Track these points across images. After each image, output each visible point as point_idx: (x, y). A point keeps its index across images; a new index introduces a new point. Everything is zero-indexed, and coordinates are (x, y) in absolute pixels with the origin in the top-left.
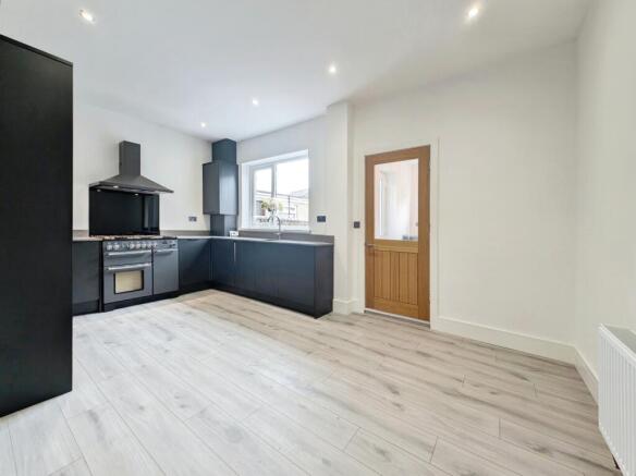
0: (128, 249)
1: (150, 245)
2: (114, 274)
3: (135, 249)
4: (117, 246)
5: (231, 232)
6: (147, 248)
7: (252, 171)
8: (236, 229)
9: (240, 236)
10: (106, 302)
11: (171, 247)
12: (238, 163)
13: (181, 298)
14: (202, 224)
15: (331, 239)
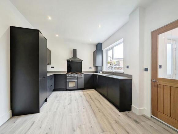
0: (72, 76)
1: (77, 75)
2: (69, 82)
3: (73, 76)
4: (69, 75)
5: (100, 72)
6: (76, 76)
7: (107, 51)
8: (102, 71)
9: (103, 73)
10: (67, 89)
11: (82, 76)
12: (103, 50)
13: (84, 90)
14: (93, 69)
15: (131, 76)
